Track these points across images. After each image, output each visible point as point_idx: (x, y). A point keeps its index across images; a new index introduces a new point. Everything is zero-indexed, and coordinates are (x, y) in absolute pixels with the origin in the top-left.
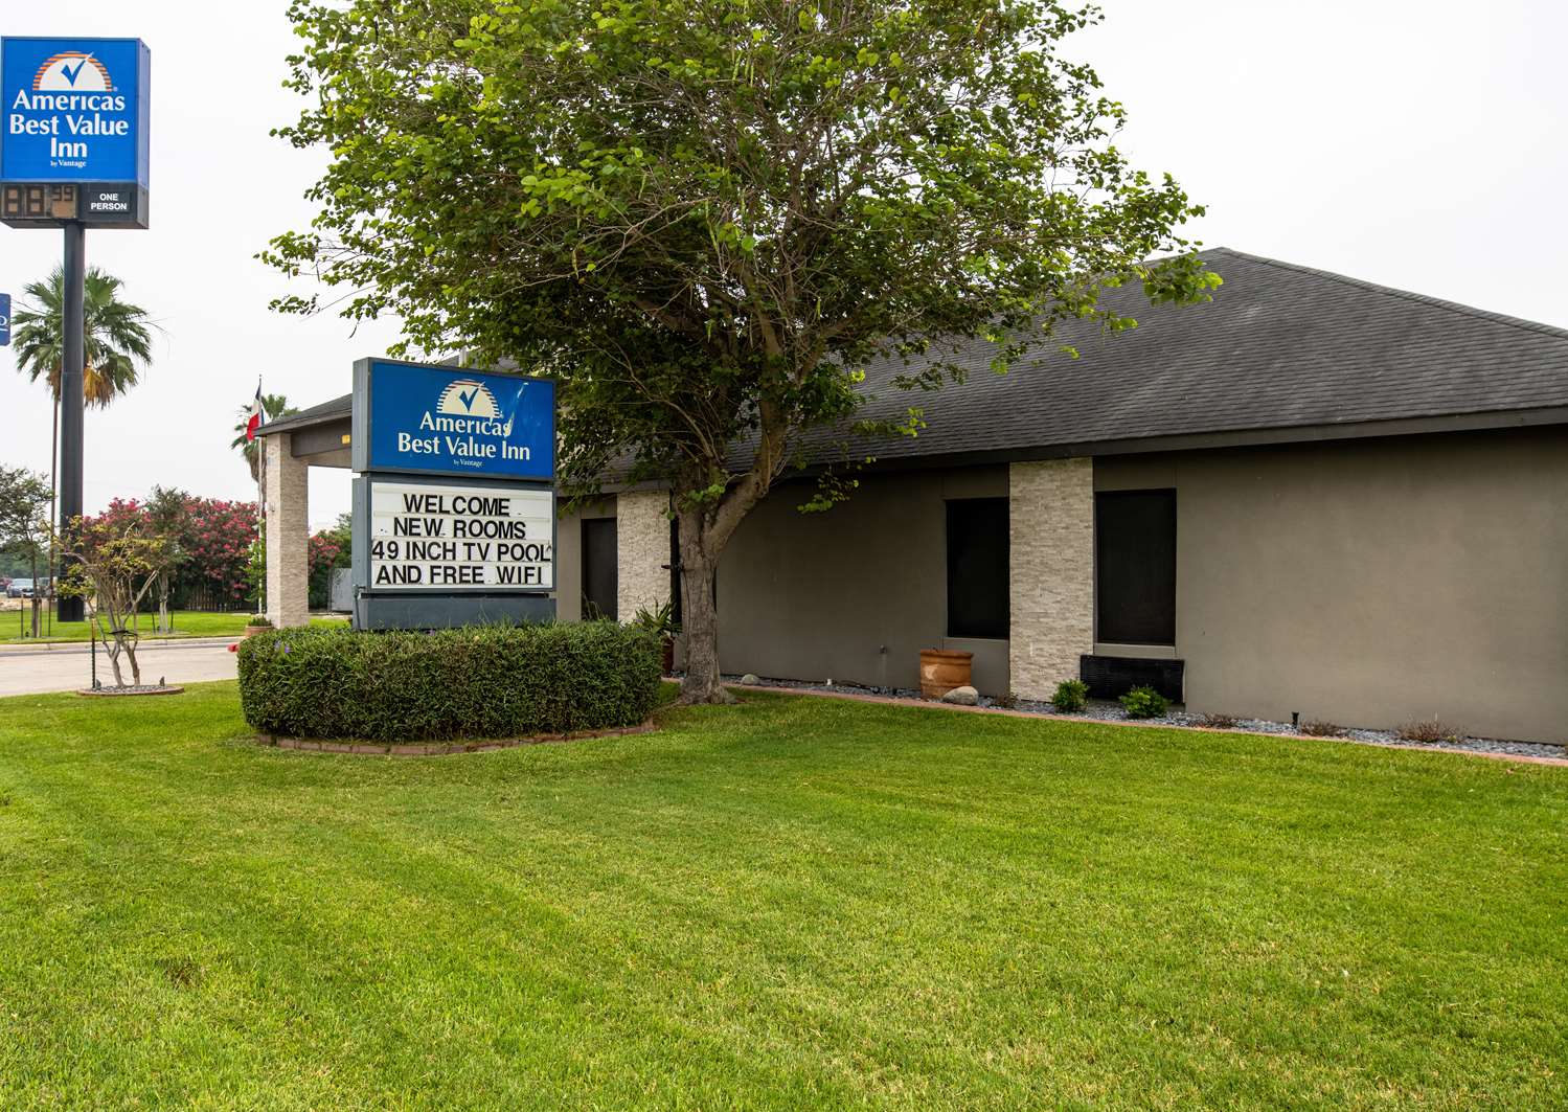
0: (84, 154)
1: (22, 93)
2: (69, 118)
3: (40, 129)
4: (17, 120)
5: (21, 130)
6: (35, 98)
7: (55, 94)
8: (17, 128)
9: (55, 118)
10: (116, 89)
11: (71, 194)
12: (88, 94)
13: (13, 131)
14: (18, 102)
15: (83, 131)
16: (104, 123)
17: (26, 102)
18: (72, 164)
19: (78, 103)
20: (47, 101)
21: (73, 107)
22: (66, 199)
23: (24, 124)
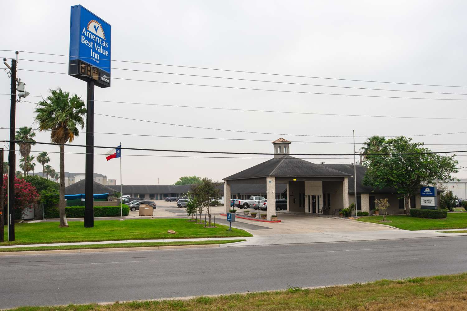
0: (99, 58)
1: (84, 29)
2: (95, 44)
3: (88, 44)
4: (83, 38)
9: (92, 42)
10: (106, 40)
12: (100, 38)
13: (82, 42)
14: (83, 32)
15: (98, 50)
16: (103, 50)
17: (85, 32)
18: (96, 61)
19: (97, 40)
20: (90, 35)
22: (96, 73)
23: (85, 40)
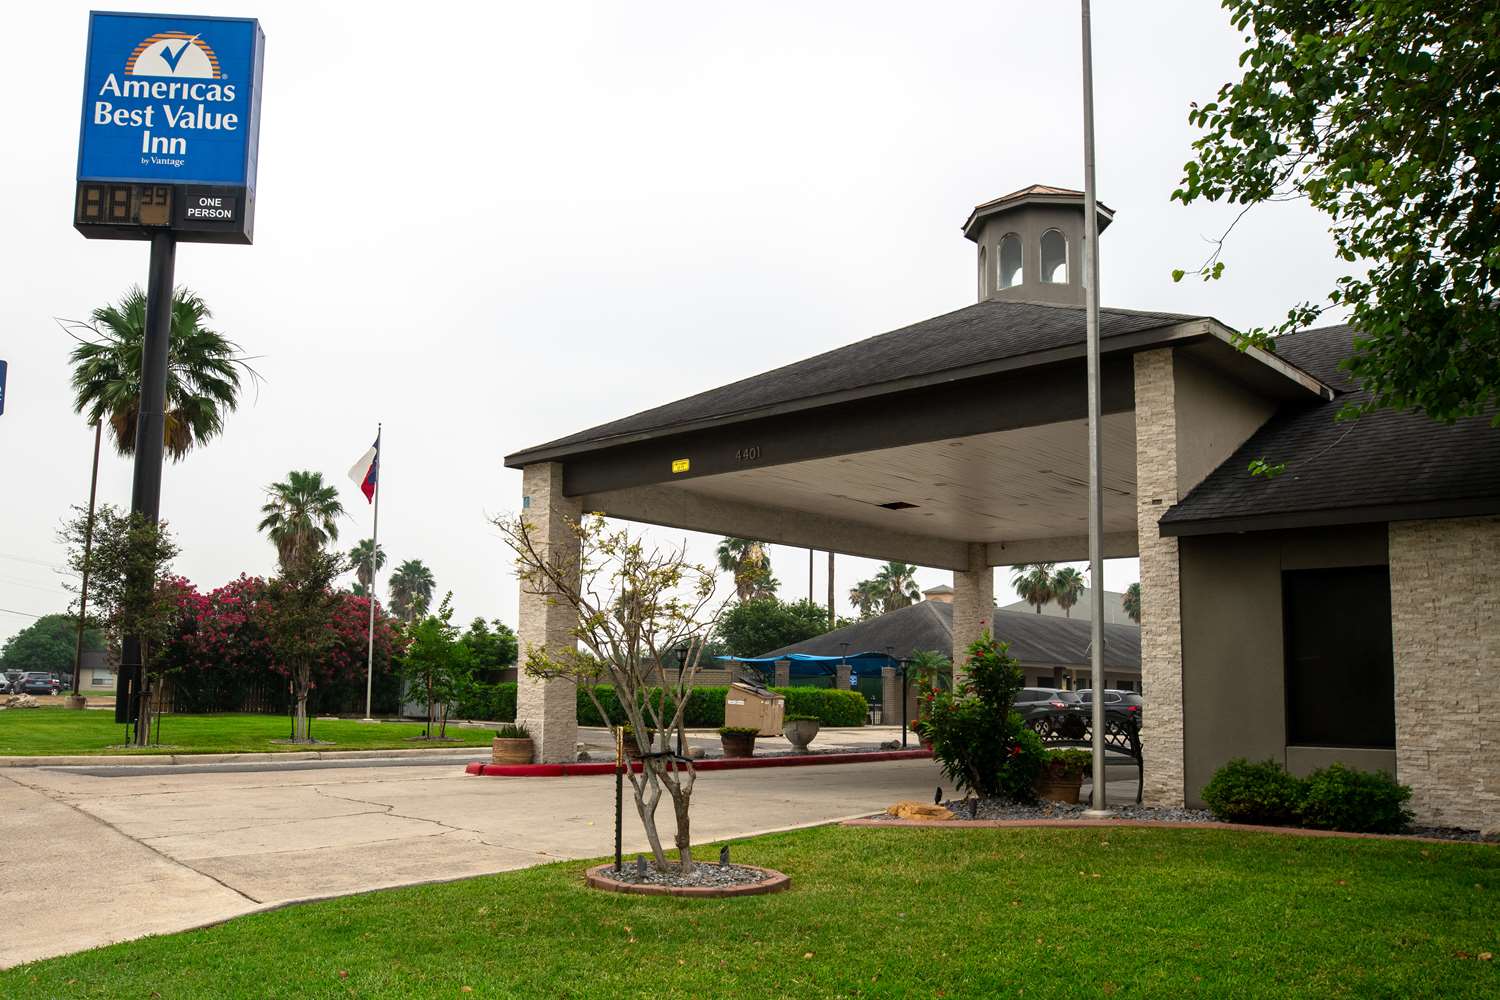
0: (183, 151)
1: (112, 78)
2: (167, 108)
3: (130, 119)
4: (104, 108)
5: (108, 119)
6: (127, 84)
7: (152, 80)
8: (103, 118)
9: (149, 108)
10: (225, 76)
11: (165, 196)
12: (191, 82)
13: (97, 121)
14: (106, 87)
15: (182, 124)
16: (208, 116)
17: (115, 88)
18: (166, 162)
19: (179, 92)
20: (142, 88)
21: (172, 96)
22: (158, 204)
23: (112, 113)
